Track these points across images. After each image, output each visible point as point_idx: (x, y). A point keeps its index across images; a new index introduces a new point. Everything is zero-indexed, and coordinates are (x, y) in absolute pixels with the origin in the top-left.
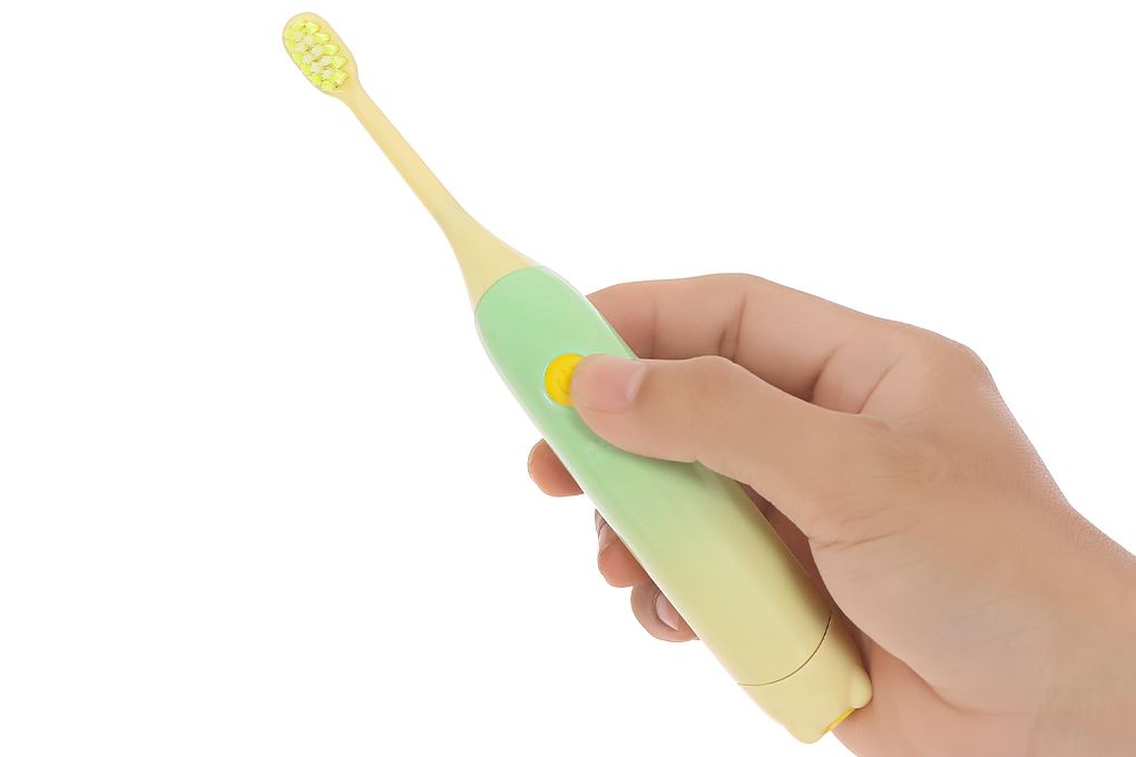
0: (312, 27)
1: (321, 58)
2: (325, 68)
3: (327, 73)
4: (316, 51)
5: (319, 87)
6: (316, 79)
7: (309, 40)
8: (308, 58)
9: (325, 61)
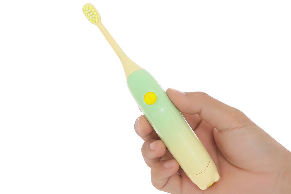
0: (91, 7)
1: (92, 15)
2: (93, 18)
3: (94, 19)
4: (91, 13)
5: (92, 22)
6: (91, 20)
7: (90, 11)
8: (89, 15)
9: (93, 16)
